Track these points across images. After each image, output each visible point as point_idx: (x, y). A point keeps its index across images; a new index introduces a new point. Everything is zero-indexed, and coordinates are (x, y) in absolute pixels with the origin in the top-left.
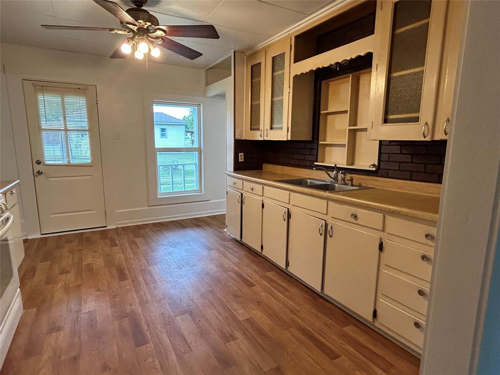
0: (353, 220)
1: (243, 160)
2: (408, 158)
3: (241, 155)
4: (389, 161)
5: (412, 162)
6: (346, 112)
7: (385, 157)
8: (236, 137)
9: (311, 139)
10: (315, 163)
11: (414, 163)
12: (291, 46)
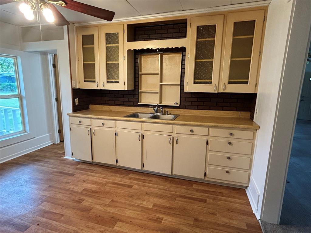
0: (191, 133)
1: (78, 104)
2: (196, 99)
3: (77, 100)
4: (186, 101)
5: (197, 101)
6: (158, 74)
7: (183, 99)
8: (73, 87)
9: (134, 89)
10: (138, 103)
11: (198, 102)
12: (124, 30)
